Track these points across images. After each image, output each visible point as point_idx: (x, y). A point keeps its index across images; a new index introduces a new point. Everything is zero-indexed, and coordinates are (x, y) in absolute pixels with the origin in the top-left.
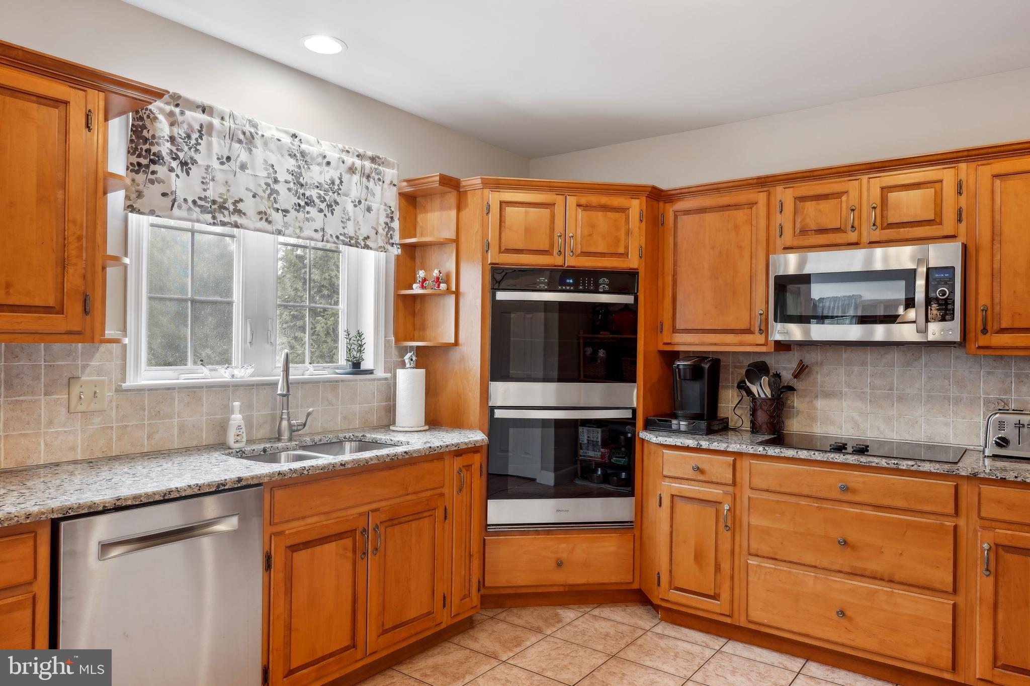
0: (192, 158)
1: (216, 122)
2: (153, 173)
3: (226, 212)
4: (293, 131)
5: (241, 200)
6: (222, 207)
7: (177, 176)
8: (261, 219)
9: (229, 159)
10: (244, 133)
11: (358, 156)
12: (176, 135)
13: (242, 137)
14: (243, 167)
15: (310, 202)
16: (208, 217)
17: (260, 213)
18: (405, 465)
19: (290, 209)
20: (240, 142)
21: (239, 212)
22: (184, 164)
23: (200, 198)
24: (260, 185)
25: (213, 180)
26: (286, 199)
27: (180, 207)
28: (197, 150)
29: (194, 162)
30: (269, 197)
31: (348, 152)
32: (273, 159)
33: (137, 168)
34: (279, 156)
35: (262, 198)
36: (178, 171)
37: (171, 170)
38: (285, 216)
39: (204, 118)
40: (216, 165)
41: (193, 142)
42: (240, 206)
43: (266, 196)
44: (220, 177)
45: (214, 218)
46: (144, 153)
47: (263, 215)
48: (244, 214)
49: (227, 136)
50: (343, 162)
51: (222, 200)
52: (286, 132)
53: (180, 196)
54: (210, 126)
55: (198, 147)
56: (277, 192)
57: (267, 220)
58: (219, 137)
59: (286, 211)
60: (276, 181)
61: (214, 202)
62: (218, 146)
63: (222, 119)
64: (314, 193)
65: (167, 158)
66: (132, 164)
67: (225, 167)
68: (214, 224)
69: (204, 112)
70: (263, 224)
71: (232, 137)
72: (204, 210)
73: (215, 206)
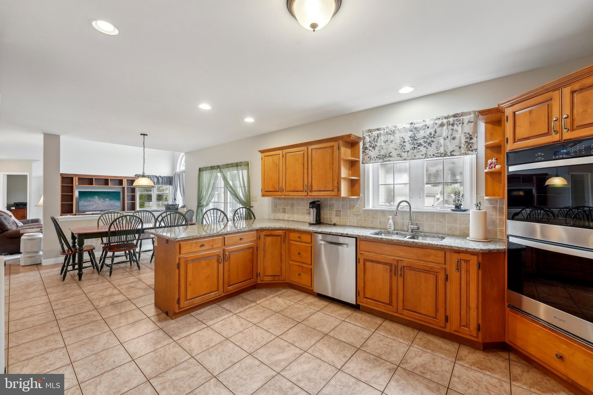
0: (375, 145)
1: (382, 132)
3: (387, 157)
4: (411, 122)
5: (391, 152)
6: (386, 156)
7: (372, 151)
8: (398, 156)
9: (387, 141)
10: (391, 131)
11: (445, 118)
13: (391, 132)
14: (392, 142)
15: (420, 145)
16: (381, 160)
17: (398, 155)
19: (409, 150)
20: (390, 134)
21: (390, 156)
22: (373, 147)
23: (378, 156)
24: (397, 146)
25: (382, 149)
26: (408, 147)
27: (372, 160)
28: (377, 142)
29: (376, 145)
30: (401, 149)
31: (439, 119)
32: (402, 135)
34: (406, 133)
35: (398, 149)
36: (372, 150)
37: (370, 150)
38: (408, 153)
39: (377, 132)
40: (383, 144)
41: (376, 140)
42: (391, 154)
43: (400, 148)
44: (384, 147)
45: (383, 160)
47: (399, 155)
48: (392, 156)
49: (386, 134)
50: (436, 124)
51: (385, 154)
53: (372, 156)
54: (380, 133)
55: (377, 141)
56: (405, 146)
57: (400, 156)
58: (383, 135)
59: (408, 151)
60: (404, 142)
61: (383, 155)
62: (383, 138)
63: (384, 130)
64: (422, 141)
65: (368, 147)
67: (386, 144)
68: (383, 162)
69: (378, 130)
70: (399, 158)
71: (387, 133)
72: (380, 159)
73: (384, 156)
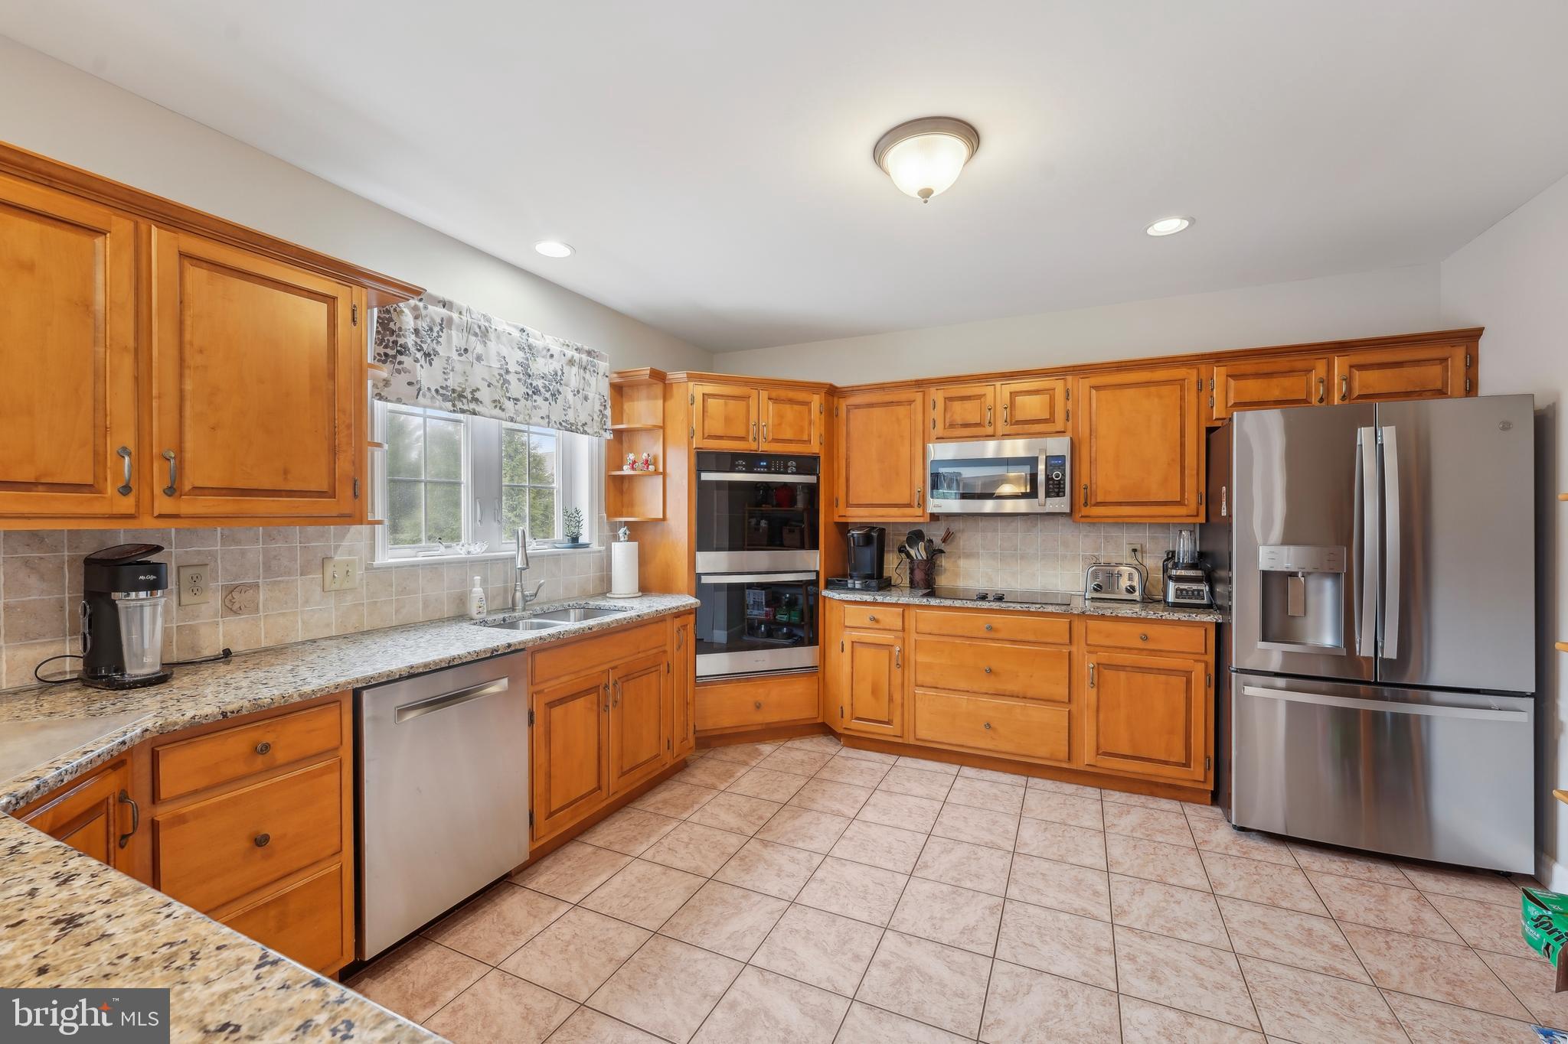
0: (434, 350)
1: (455, 316)
2: (400, 363)
3: (465, 401)
4: (521, 326)
5: (478, 389)
6: (461, 396)
7: (421, 366)
8: (496, 407)
9: (466, 350)
10: (480, 327)
11: (576, 350)
12: (420, 328)
13: (477, 330)
14: (479, 358)
15: (536, 392)
16: (449, 405)
17: (495, 401)
18: (636, 627)
19: (520, 398)
20: (476, 335)
21: (476, 400)
22: (427, 355)
23: (442, 387)
24: (494, 375)
25: (453, 370)
26: (517, 389)
27: (424, 396)
28: (438, 342)
29: (436, 353)
30: (502, 387)
31: (568, 346)
32: (505, 351)
33: (383, 358)
34: (510, 348)
35: (496, 387)
36: (422, 361)
37: (416, 361)
38: (516, 404)
39: (444, 312)
40: (455, 356)
41: (435, 334)
42: (477, 395)
43: (500, 385)
44: (458, 367)
45: (454, 405)
46: (391, 344)
47: (497, 404)
48: (481, 402)
49: (465, 329)
50: (564, 355)
51: (461, 389)
52: (516, 327)
53: (425, 384)
54: (450, 320)
55: (439, 339)
56: (509, 382)
57: (500, 407)
58: (457, 330)
59: (516, 399)
60: (508, 372)
61: (454, 391)
62: (457, 338)
63: (460, 313)
64: (539, 383)
65: (413, 349)
66: (379, 354)
67: (462, 358)
68: (454, 411)
69: (444, 307)
70: (497, 412)
71: (469, 330)
72: (445, 398)
73: (455, 395)
